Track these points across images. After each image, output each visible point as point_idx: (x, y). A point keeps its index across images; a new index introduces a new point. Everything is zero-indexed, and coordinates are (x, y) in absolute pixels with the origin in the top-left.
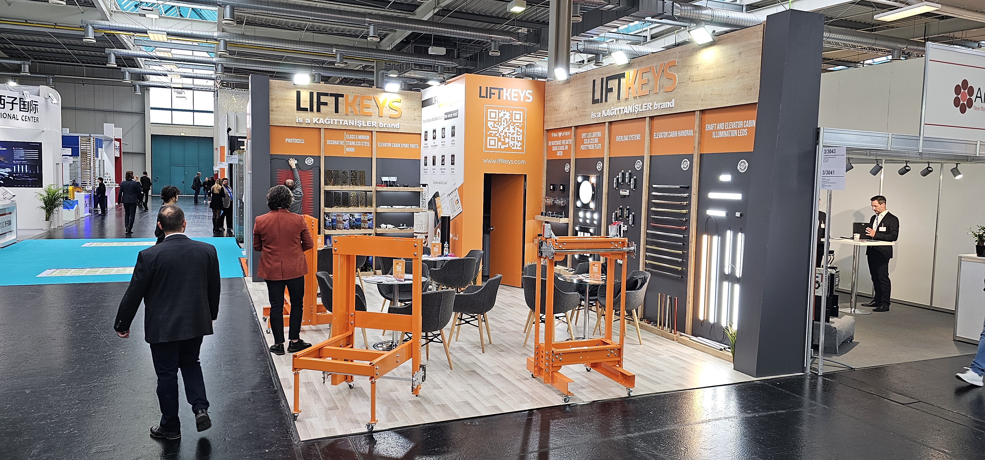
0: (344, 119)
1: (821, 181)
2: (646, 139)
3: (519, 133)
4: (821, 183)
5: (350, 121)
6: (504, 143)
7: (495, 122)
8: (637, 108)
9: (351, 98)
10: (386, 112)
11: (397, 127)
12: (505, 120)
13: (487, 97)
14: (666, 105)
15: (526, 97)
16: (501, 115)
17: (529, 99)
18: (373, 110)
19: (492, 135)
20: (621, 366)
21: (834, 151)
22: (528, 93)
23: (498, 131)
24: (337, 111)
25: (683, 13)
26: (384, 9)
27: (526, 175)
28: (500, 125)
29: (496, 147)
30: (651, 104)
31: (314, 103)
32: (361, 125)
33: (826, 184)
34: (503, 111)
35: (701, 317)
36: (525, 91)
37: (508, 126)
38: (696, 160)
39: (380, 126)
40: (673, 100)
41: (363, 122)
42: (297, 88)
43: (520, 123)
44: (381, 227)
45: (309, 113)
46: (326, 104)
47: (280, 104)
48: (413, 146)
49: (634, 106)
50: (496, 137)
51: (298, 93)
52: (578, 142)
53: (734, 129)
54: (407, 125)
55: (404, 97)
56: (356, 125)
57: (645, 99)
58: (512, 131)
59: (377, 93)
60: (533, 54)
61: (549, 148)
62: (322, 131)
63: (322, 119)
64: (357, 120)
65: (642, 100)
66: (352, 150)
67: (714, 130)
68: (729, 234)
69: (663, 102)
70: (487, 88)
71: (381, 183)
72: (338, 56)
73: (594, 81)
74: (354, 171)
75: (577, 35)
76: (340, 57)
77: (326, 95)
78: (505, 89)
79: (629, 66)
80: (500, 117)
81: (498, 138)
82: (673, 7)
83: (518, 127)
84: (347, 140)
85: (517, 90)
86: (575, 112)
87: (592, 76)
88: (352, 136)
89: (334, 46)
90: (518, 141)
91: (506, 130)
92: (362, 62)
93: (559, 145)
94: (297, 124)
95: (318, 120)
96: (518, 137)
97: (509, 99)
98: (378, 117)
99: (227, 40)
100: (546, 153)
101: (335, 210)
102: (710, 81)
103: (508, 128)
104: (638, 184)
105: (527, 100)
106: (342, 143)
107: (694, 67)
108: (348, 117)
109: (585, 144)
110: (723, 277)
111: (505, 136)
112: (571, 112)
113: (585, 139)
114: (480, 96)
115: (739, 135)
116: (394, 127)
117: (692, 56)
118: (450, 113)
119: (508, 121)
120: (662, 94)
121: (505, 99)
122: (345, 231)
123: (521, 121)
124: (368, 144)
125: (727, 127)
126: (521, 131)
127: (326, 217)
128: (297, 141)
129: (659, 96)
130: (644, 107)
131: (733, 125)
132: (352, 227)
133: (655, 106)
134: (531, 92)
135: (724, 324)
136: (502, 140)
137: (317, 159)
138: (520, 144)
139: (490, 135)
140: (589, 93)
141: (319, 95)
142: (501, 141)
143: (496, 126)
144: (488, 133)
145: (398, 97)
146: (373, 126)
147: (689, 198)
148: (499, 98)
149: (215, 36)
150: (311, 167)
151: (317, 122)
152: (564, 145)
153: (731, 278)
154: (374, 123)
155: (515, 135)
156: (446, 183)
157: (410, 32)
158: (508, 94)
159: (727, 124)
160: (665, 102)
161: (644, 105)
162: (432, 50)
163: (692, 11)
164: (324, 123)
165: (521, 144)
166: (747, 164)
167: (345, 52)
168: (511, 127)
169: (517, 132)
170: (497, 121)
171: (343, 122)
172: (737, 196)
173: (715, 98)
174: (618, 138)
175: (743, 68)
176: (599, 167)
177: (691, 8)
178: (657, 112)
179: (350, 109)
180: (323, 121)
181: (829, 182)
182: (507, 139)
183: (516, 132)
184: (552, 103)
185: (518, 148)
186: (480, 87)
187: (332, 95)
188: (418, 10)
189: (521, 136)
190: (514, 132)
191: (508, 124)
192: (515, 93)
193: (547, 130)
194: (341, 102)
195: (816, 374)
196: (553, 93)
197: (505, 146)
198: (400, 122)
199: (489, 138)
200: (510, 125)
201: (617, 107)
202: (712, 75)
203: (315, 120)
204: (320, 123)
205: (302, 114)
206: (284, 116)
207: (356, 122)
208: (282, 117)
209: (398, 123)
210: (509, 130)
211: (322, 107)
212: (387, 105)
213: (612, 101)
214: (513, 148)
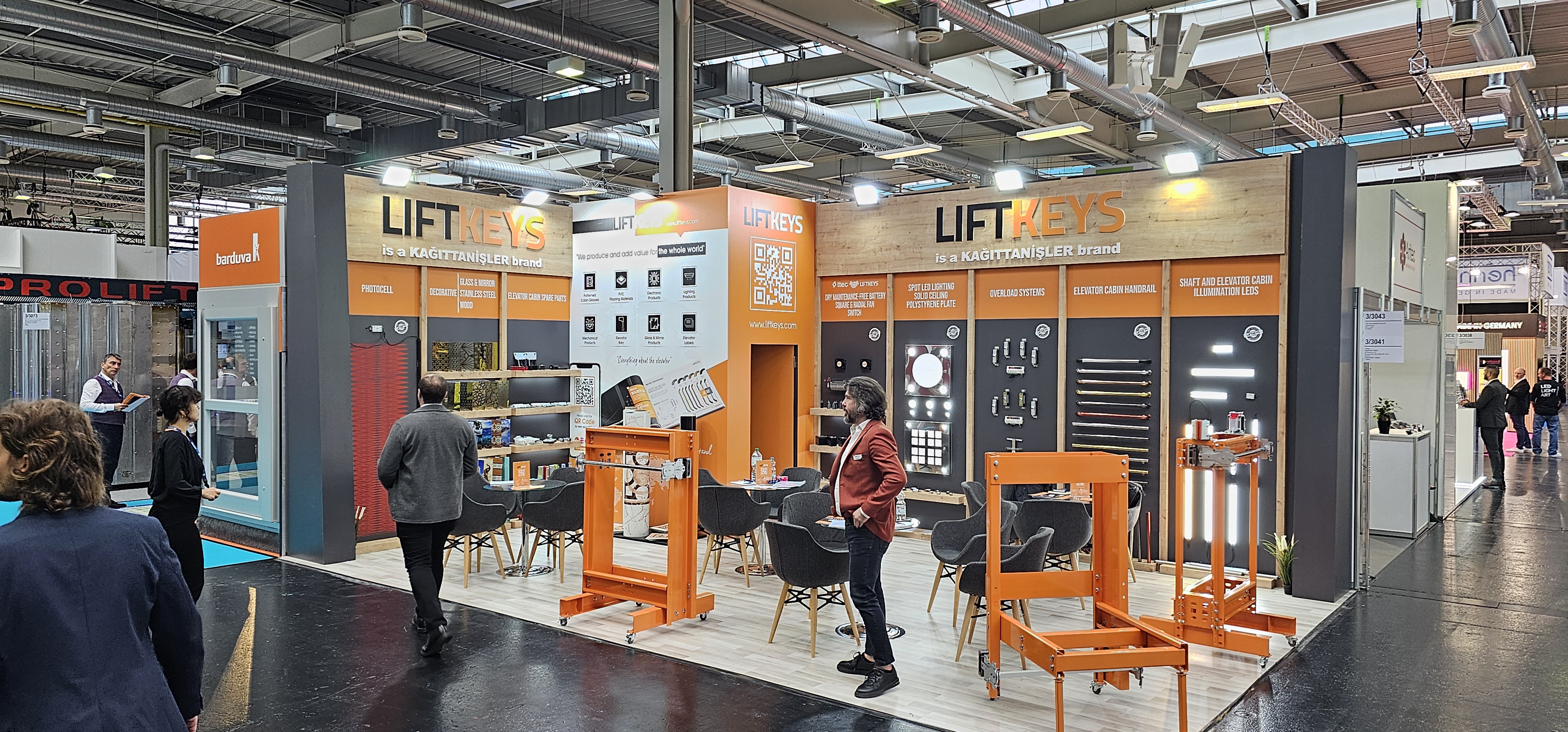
0: (459, 250)
1: (1364, 351)
2: (1060, 295)
3: (789, 281)
4: (1364, 355)
5: (468, 254)
6: (773, 297)
7: (762, 263)
8: (1043, 253)
9: (469, 214)
10: (525, 240)
11: (538, 266)
12: (774, 261)
13: (752, 225)
14: (1103, 250)
15: (795, 226)
16: (769, 252)
18: (502, 235)
19: (760, 284)
21: (1382, 316)
22: (798, 221)
23: (765, 277)
24: (448, 236)
27: (796, 347)
28: (768, 268)
29: (764, 303)
30: (1071, 248)
31: (412, 220)
32: (485, 261)
33: (1371, 356)
34: (770, 246)
35: (1188, 536)
36: (794, 217)
37: (777, 271)
38: (1167, 325)
39: (514, 264)
40: (1119, 244)
41: (489, 255)
42: (384, 192)
43: (790, 265)
44: (514, 441)
45: (404, 239)
46: (430, 222)
47: (357, 219)
48: (559, 298)
49: (1033, 250)
50: (764, 286)
51: (386, 201)
52: (899, 297)
53: (1235, 286)
54: (552, 261)
55: (548, 215)
56: (477, 261)
57: (1057, 240)
58: (781, 277)
61: (828, 305)
62: (424, 270)
63: (423, 250)
64: (480, 253)
65: (1050, 241)
66: (469, 305)
67: (1196, 286)
69: (1097, 245)
70: (753, 209)
71: (514, 364)
73: (940, 211)
74: (478, 344)
77: (431, 205)
78: (773, 213)
79: (1022, 193)
80: (767, 256)
81: (766, 289)
83: (787, 271)
84: (462, 287)
85: (786, 215)
86: (897, 253)
87: (933, 202)
88: (469, 281)
90: (788, 294)
91: (774, 277)
93: (853, 301)
94: (383, 259)
95: (419, 252)
96: (788, 286)
97: (778, 229)
98: (510, 247)
100: (819, 312)
102: (1190, 222)
103: (777, 273)
104: (1046, 358)
105: (797, 231)
106: (453, 293)
107: (1157, 202)
108: (465, 247)
109: (919, 300)
111: (774, 285)
112: (884, 252)
113: (917, 292)
114: (745, 223)
115: (1243, 294)
116: (534, 266)
117: (1154, 187)
119: (777, 261)
120: (1093, 235)
121: (773, 228)
124: (493, 295)
125: (1220, 283)
126: (791, 277)
128: (381, 289)
129: (1088, 237)
130: (1056, 251)
131: (1233, 280)
133: (1079, 251)
134: (801, 218)
137: (415, 322)
138: (790, 298)
139: (758, 284)
140: (929, 226)
141: (421, 205)
142: (769, 294)
143: (763, 270)
144: (755, 281)
145: (539, 214)
146: (503, 263)
147: (1154, 377)
148: (766, 227)
150: (404, 338)
151: (416, 255)
152: (867, 300)
154: (506, 260)
155: (785, 285)
156: (665, 361)
157: (266, 78)
158: (776, 221)
159: (1220, 279)
160: (1102, 246)
161: (1056, 248)
162: (334, 120)
164: (427, 257)
166: (1261, 332)
168: (781, 272)
169: (788, 279)
170: (764, 262)
171: (458, 255)
172: (1248, 373)
173: (1202, 245)
174: (994, 293)
175: (1254, 209)
176: (953, 332)
178: (1084, 259)
179: (467, 233)
180: (426, 253)
181: (1377, 352)
182: (775, 290)
183: (785, 279)
184: (836, 236)
185: (789, 304)
186: (745, 208)
187: (440, 206)
188: (286, 43)
189: (791, 286)
191: (777, 266)
192: (784, 218)
193: (822, 278)
194: (454, 220)
196: (838, 222)
197: (774, 301)
198: (542, 258)
199: (756, 288)
200: (780, 269)
201: (995, 248)
202: (1194, 215)
203: (413, 251)
204: (421, 256)
205: (392, 239)
206: (362, 242)
207: (477, 255)
208: (359, 245)
209: (540, 260)
210: (777, 276)
211: (425, 228)
212: (523, 228)
213: (982, 240)
214: (783, 304)
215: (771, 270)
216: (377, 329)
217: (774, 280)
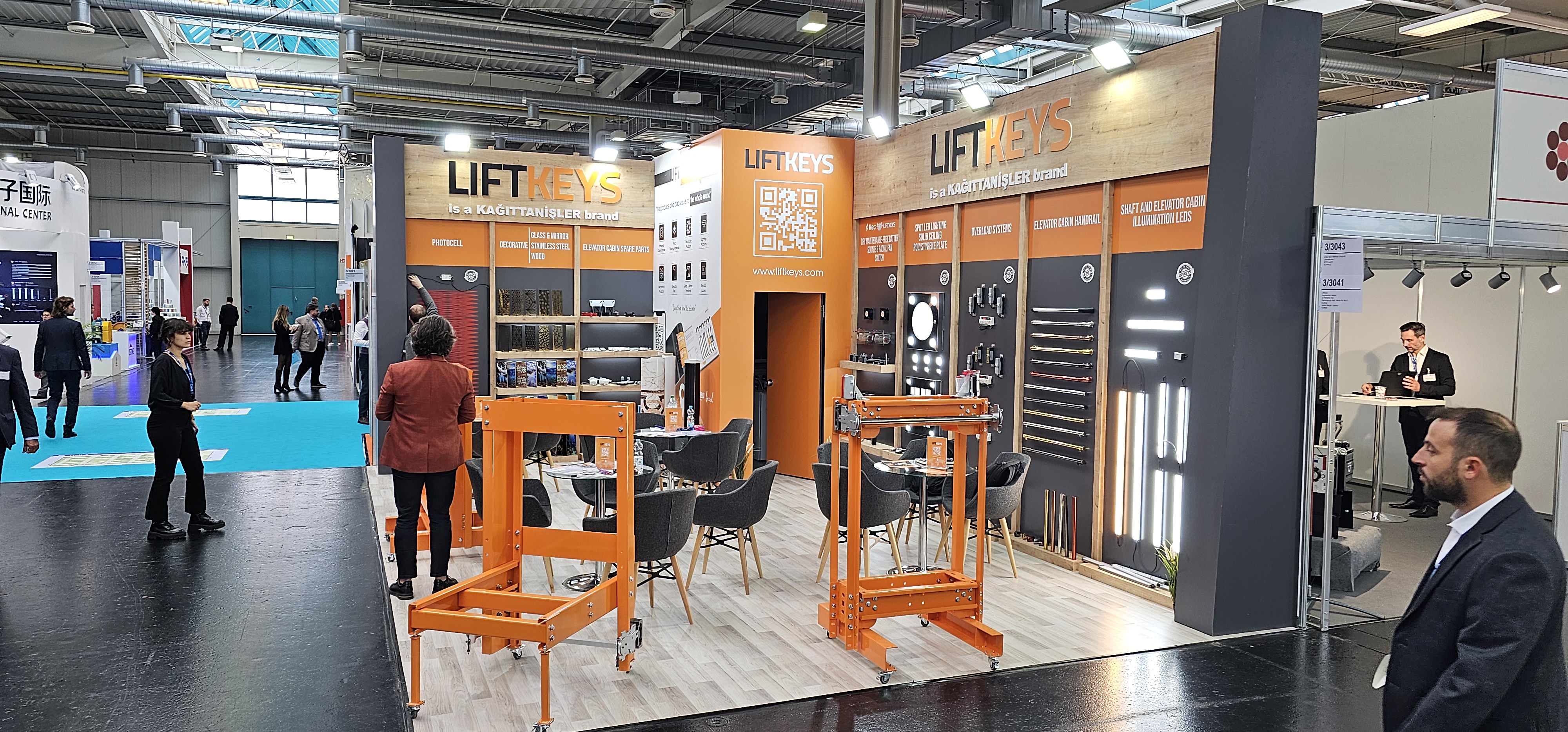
0: (528, 206)
1: (1321, 297)
2: (1021, 231)
3: (811, 226)
4: (1320, 301)
5: (537, 210)
6: (787, 242)
7: (772, 207)
8: (1006, 180)
9: (538, 173)
10: (596, 194)
11: (614, 219)
12: (789, 205)
13: (758, 167)
14: (1052, 173)
15: (822, 166)
16: (782, 195)
17: (828, 168)
18: (574, 192)
19: (768, 229)
20: (979, 618)
21: (1342, 246)
22: (828, 160)
23: (777, 222)
24: (515, 193)
25: (1084, 30)
26: (602, 33)
27: (824, 295)
28: (780, 212)
29: (774, 249)
30: (1028, 172)
31: (478, 181)
32: (555, 216)
33: (1329, 303)
34: (785, 189)
35: (1118, 531)
36: (821, 156)
37: (794, 214)
38: (1105, 264)
39: (586, 217)
40: (1066, 165)
41: (559, 211)
42: (450, 157)
43: (814, 209)
44: (589, 381)
45: (470, 198)
46: (497, 182)
47: (422, 183)
48: (640, 249)
49: (1000, 177)
50: (775, 232)
51: (452, 166)
52: (908, 238)
53: (1170, 211)
54: (631, 214)
55: (626, 170)
56: (546, 216)
57: (1018, 164)
58: (800, 221)
59: (581, 163)
60: (841, 100)
61: (863, 249)
62: (492, 226)
63: (490, 207)
64: (549, 208)
65: (1013, 166)
66: (542, 256)
67: (1135, 214)
68: (1163, 389)
69: (1049, 168)
70: (758, 151)
71: (587, 310)
72: (530, 109)
73: (934, 137)
74: (544, 291)
75: (912, 69)
76: (534, 110)
77: (498, 167)
78: (787, 154)
79: (991, 110)
80: (780, 199)
81: (777, 234)
82: (1067, 20)
83: (810, 214)
84: (533, 240)
85: (808, 155)
86: (904, 189)
87: (931, 129)
88: (541, 235)
89: (524, 94)
90: (811, 239)
91: (790, 221)
92: (570, 118)
93: (879, 244)
94: (450, 216)
95: (485, 209)
96: (811, 231)
97: (795, 169)
98: (583, 202)
99: (355, 86)
100: (856, 258)
101: (514, 355)
102: (1126, 131)
103: (793, 217)
104: (1009, 306)
105: (824, 171)
106: (524, 245)
107: (1100, 108)
108: (534, 203)
109: (921, 242)
110: (1154, 463)
111: (789, 230)
112: (896, 189)
113: (921, 232)
114: (747, 166)
115: (1177, 222)
116: (610, 219)
117: (1096, 90)
118: (698, 194)
119: (793, 205)
120: (1046, 156)
121: (787, 169)
122: (530, 390)
123: (816, 206)
124: (567, 247)
125: (1156, 208)
126: (815, 221)
127: (500, 366)
128: (451, 243)
129: (1042, 159)
130: (1017, 177)
131: (1168, 204)
132: (541, 382)
133: (1035, 176)
134: (832, 157)
135: (1156, 542)
136: (785, 237)
137: (484, 272)
138: (813, 243)
139: (764, 229)
140: (927, 157)
141: (486, 167)
142: (782, 239)
143: (773, 213)
144: (761, 226)
145: (615, 170)
146: (574, 217)
147: (1094, 330)
148: (779, 169)
149: (335, 80)
150: (474, 286)
151: (483, 212)
152: (887, 244)
153: (1168, 464)
154: (577, 213)
155: (805, 229)
156: (693, 309)
157: (644, 69)
158: (793, 162)
159: (1157, 204)
160: (1052, 168)
161: (1017, 174)
162: (679, 97)
163: (1099, 26)
164: (494, 214)
165: (816, 243)
166: (1192, 271)
167: (540, 102)
168: (799, 216)
169: (810, 223)
170: (775, 206)
171: (525, 211)
172: (1177, 325)
173: (1137, 159)
174: (975, 231)
175: (1184, 107)
176: (944, 279)
177: (1097, 21)
178: (1039, 186)
179: (536, 190)
180: (492, 210)
181: (1335, 298)
182: (792, 235)
183: (806, 223)
184: (866, 174)
185: (811, 250)
186: (747, 150)
187: (506, 167)
188: (657, 33)
189: (815, 230)
190: (804, 223)
191: (793, 210)
192: (804, 159)
193: (859, 220)
194: (522, 179)
195: (1316, 628)
196: (868, 158)
197: (789, 247)
198: (618, 211)
199: (761, 234)
200: (798, 212)
201: (972, 179)
202: (1130, 121)
203: (480, 209)
204: (488, 213)
205: (459, 199)
206: (429, 202)
207: (546, 211)
208: (427, 205)
209: (617, 213)
210: (795, 220)
211: (491, 188)
212: (597, 183)
213: (964, 168)
214: (802, 250)
215: (784, 215)
216: (446, 277)
217: (790, 226)
